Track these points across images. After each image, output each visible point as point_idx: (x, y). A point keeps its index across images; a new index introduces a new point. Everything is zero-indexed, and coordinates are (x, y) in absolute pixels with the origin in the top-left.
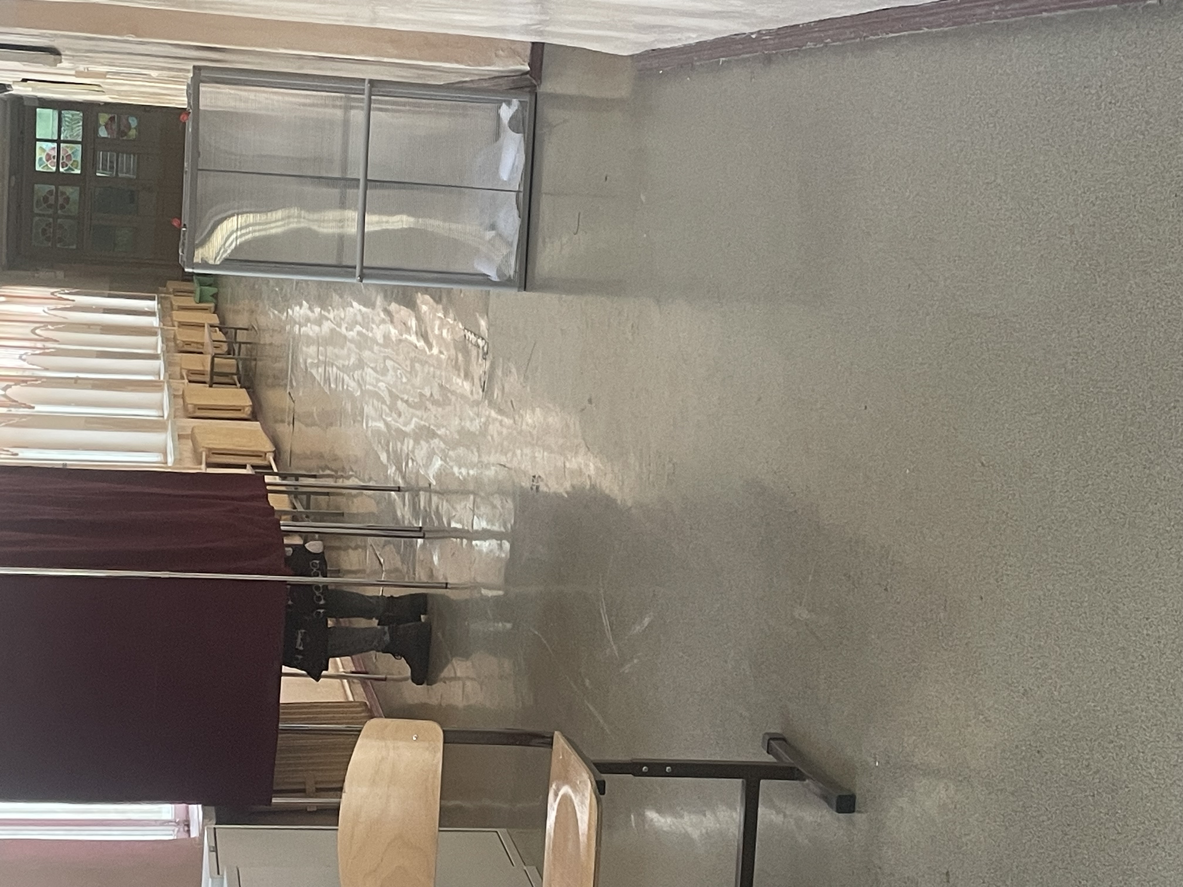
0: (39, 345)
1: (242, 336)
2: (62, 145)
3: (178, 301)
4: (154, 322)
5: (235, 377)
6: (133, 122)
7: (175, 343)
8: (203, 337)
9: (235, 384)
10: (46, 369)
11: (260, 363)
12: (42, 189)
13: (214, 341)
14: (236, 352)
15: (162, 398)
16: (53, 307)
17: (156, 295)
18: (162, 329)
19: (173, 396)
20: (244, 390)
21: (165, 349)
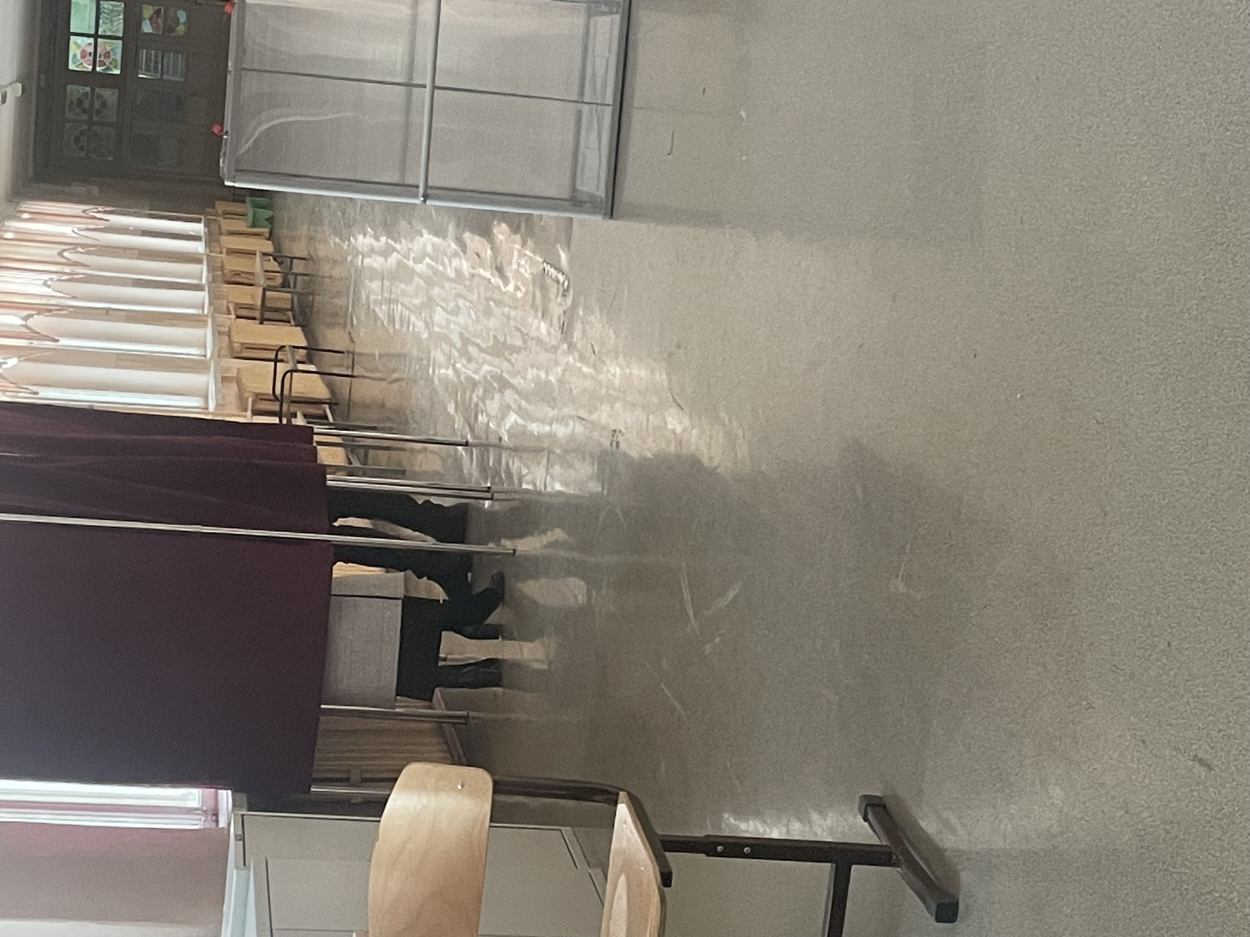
0: (67, 269)
1: (298, 267)
2: (100, 40)
3: (227, 225)
5: (289, 314)
6: (182, 16)
7: (223, 272)
8: (253, 266)
9: (289, 322)
10: (74, 298)
11: (318, 298)
12: (75, 90)
13: (266, 271)
14: (292, 285)
15: (205, 335)
16: (84, 226)
17: (202, 217)
18: (208, 256)
19: (218, 333)
20: (299, 329)
21: (210, 279)
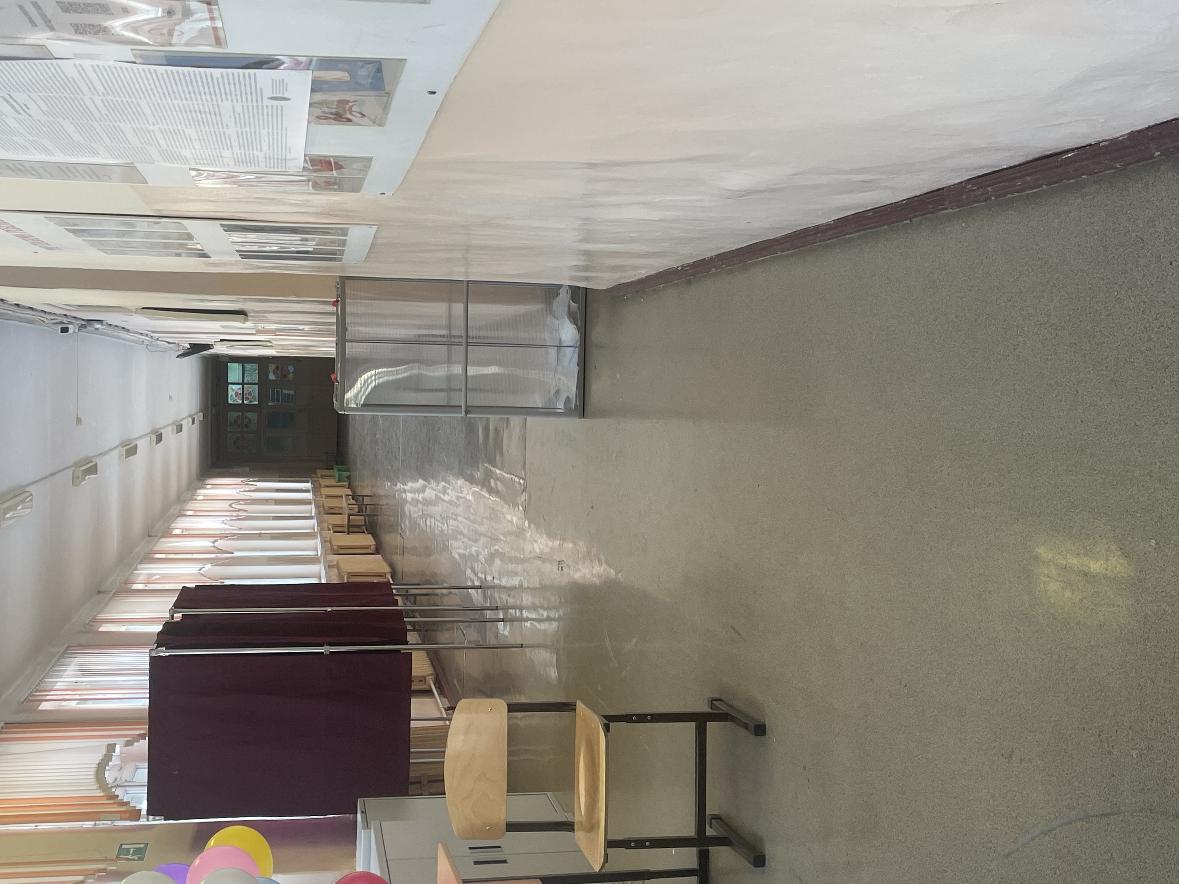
0: (235, 514)
1: (367, 501)
2: (245, 386)
3: (324, 482)
4: (309, 496)
5: (364, 528)
6: (291, 369)
7: (324, 508)
8: (342, 503)
9: (364, 532)
10: (240, 529)
11: (379, 518)
12: (233, 415)
13: (349, 504)
14: (364, 511)
15: (317, 543)
16: (242, 490)
17: (310, 479)
18: (314, 500)
19: (324, 542)
20: (370, 536)
21: (317, 512)
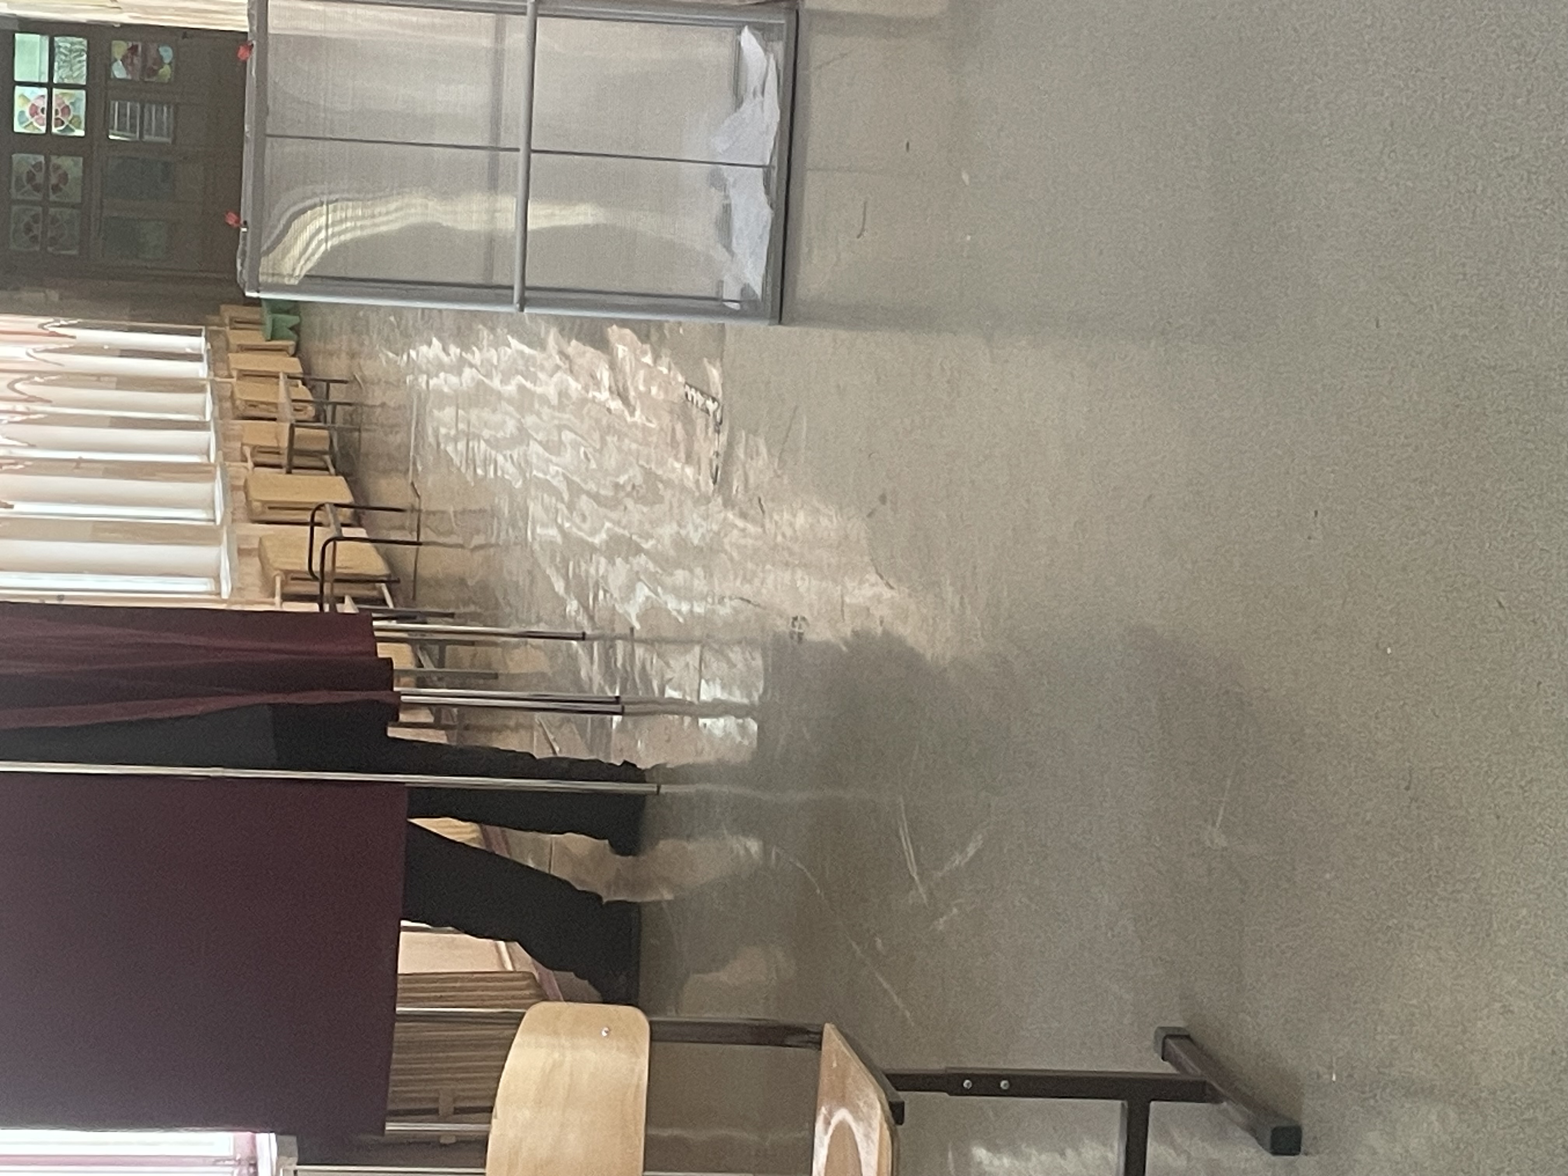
0: (20, 407)
1: (337, 393)
2: (55, 91)
3: (237, 337)
4: (200, 370)
5: (327, 458)
6: (167, 53)
7: (233, 403)
8: (277, 393)
9: (327, 469)
10: (32, 446)
11: (364, 435)
12: (23, 161)
13: (294, 401)
14: (329, 418)
15: (213, 492)
16: (41, 347)
17: (203, 328)
18: (212, 382)
19: (230, 489)
20: (341, 478)
21: (217, 414)
